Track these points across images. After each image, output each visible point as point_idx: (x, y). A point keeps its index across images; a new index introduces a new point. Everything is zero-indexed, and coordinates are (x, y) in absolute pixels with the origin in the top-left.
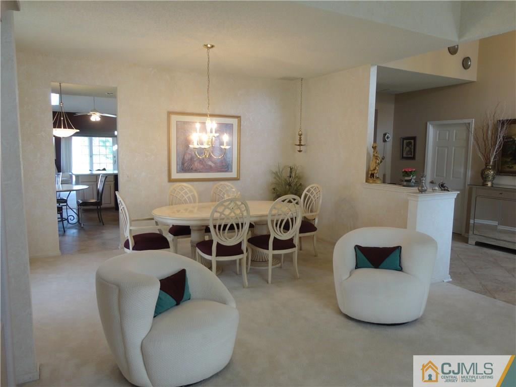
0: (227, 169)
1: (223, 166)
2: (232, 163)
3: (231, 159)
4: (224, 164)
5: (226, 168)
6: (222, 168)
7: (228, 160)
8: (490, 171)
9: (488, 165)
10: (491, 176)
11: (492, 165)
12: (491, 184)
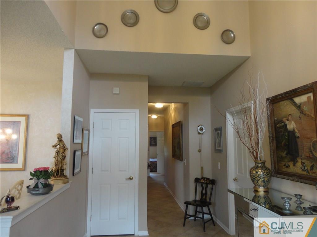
0: (12, 161)
1: (8, 158)
4: (10, 156)
6: (8, 160)
8: (257, 170)
9: (256, 161)
10: (259, 178)
11: (261, 162)
12: (263, 191)
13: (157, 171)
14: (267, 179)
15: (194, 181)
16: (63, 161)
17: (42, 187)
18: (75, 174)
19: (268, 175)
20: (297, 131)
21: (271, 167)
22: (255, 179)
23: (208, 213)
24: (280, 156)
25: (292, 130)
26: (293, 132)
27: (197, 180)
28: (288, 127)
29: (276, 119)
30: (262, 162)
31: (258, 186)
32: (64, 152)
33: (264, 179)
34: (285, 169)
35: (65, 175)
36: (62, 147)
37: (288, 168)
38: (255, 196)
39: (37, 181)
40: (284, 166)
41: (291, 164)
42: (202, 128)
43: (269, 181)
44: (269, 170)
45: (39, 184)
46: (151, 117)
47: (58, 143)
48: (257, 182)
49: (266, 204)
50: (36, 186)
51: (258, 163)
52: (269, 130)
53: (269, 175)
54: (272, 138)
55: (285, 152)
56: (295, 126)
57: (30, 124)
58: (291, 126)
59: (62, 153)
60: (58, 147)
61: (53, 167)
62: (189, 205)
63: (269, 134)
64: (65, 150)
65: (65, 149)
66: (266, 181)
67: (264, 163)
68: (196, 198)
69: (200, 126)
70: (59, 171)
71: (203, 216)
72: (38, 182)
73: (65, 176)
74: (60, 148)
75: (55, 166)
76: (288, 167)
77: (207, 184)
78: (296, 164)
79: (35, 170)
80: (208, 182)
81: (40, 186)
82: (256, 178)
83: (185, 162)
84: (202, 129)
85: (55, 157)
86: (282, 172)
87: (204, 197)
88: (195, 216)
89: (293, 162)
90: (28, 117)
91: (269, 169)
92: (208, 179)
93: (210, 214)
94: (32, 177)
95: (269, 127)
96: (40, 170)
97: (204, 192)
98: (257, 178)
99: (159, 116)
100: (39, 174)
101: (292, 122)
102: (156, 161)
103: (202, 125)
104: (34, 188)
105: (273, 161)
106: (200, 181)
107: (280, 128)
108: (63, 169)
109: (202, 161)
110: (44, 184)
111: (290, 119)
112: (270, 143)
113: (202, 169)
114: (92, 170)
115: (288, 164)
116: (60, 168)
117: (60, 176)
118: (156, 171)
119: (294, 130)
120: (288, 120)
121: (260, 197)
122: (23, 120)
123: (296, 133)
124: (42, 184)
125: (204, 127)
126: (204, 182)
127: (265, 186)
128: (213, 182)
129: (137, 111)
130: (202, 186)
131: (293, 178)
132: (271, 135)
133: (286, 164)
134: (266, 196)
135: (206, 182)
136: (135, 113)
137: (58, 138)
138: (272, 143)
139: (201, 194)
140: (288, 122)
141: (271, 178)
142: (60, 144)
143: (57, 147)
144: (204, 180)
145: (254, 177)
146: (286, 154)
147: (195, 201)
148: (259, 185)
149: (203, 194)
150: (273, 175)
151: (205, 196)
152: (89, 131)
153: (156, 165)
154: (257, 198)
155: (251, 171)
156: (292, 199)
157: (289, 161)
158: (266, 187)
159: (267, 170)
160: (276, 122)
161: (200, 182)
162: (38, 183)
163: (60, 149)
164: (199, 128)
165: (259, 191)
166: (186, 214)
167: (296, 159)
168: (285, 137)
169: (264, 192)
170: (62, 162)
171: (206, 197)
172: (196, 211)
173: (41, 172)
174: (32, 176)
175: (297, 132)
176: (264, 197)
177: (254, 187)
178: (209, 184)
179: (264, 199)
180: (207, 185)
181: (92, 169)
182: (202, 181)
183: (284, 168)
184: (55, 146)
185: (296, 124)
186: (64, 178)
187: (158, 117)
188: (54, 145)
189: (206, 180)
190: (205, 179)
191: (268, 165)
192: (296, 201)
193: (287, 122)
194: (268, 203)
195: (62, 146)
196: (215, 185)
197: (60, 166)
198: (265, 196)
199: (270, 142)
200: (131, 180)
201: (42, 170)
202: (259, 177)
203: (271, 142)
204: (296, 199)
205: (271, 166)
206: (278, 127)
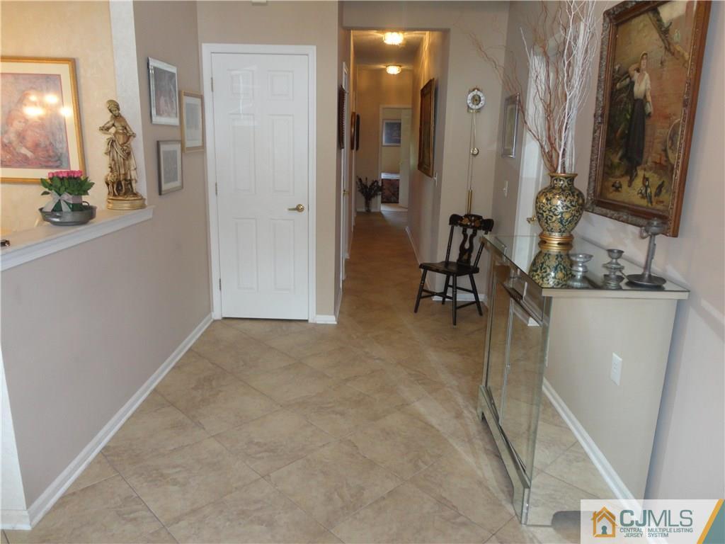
0: (58, 164)
1: (50, 156)
2: (68, 151)
3: (65, 145)
4: (52, 154)
5: (56, 161)
6: (49, 161)
7: (58, 145)
8: (549, 196)
9: (554, 174)
10: (551, 214)
11: (562, 177)
12: (557, 242)
13: (400, 201)
14: (570, 215)
15: (448, 222)
16: (127, 162)
17: (70, 210)
18: (163, 193)
19: (573, 208)
20: (649, 99)
21: (588, 190)
22: (542, 214)
23: (470, 288)
24: (609, 164)
25: (642, 97)
26: (642, 102)
27: (455, 220)
28: (636, 89)
29: (617, 67)
30: (566, 178)
31: (548, 231)
32: (127, 141)
33: (562, 217)
34: (612, 196)
35: (134, 191)
36: (121, 131)
37: (619, 191)
38: (540, 252)
39: (57, 197)
40: (613, 186)
41: (624, 181)
42: (480, 97)
43: (575, 220)
44: (577, 195)
45: (62, 202)
46: (385, 70)
47: (113, 122)
48: (547, 223)
49: (559, 269)
50: (58, 208)
51: (556, 180)
52: (597, 98)
53: (575, 206)
54: (600, 119)
55: (620, 154)
56: (649, 86)
57: (82, 81)
58: (643, 86)
59: (121, 145)
60: (113, 130)
61: (108, 175)
62: (428, 272)
63: (596, 108)
64: (128, 138)
65: (128, 135)
66: (567, 220)
67: (571, 179)
68: (448, 257)
69: (474, 90)
70: (123, 183)
71: (455, 296)
72: (60, 200)
73: (135, 194)
74: (116, 133)
75: (111, 172)
76: (617, 188)
77: (475, 229)
78: (634, 183)
79: (51, 176)
80: (478, 225)
81: (65, 207)
82: (544, 214)
83: (436, 178)
84: (476, 100)
85: (108, 153)
86: (607, 201)
87: (465, 257)
88: (443, 295)
89: (629, 178)
90: (73, 63)
91: (580, 194)
92: (479, 217)
93: (474, 291)
94: (47, 190)
95: (598, 90)
96: (61, 176)
97: (467, 246)
98: (547, 212)
99: (404, 67)
100: (58, 184)
101: (644, 74)
102: (398, 180)
103: (478, 90)
104: (53, 210)
105: (593, 174)
106: (461, 221)
107: (621, 91)
108: (129, 178)
109: (471, 177)
110: (73, 204)
111: (643, 67)
112: (595, 132)
113: (470, 194)
114: (216, 188)
115: (620, 183)
116: (121, 176)
117: (125, 194)
118: (398, 203)
119: (645, 96)
120: (638, 70)
121: (550, 254)
122: (64, 70)
123: (648, 104)
124: (68, 204)
125: (484, 95)
126: (469, 224)
127: (564, 232)
128: (488, 225)
129: (312, 50)
130: (464, 232)
131: (621, 214)
132: (600, 112)
133: (615, 183)
134: (563, 253)
135: (473, 224)
136: (307, 55)
137: (111, 111)
138: (598, 131)
139: (460, 250)
140: (638, 74)
141: (580, 214)
142: (116, 124)
143: (110, 131)
144: (470, 221)
145: (541, 212)
146: (621, 159)
147: (447, 263)
148: (549, 229)
149: (465, 249)
150: (589, 208)
151: (467, 254)
152: (202, 98)
153: (398, 188)
154: (542, 257)
155: (537, 198)
156: (593, 258)
157: (623, 176)
158: (564, 235)
159: (573, 196)
160: (616, 76)
161: (461, 225)
162: (59, 203)
163: (117, 136)
164: (470, 96)
165: (547, 241)
166: (422, 289)
167: (636, 170)
168: (625, 115)
169: (559, 244)
170: (124, 164)
171: (470, 256)
172: (447, 285)
173: (62, 179)
174: (46, 187)
175: (649, 102)
176: (559, 256)
177: (541, 235)
178: (479, 228)
179: (557, 259)
180: (464, 229)
181: (216, 185)
182: (466, 221)
183: (611, 191)
184: (105, 129)
185: (651, 81)
186: (133, 198)
187: (403, 71)
188: (101, 126)
189: (474, 221)
190: (473, 218)
191: (582, 184)
192: (608, 263)
193: (636, 76)
194: (564, 268)
195: (121, 128)
196: (491, 231)
197: (122, 171)
198: (560, 252)
199: (594, 129)
200: (300, 211)
201: (65, 175)
202: (550, 211)
203: (596, 128)
204: (609, 260)
205: (586, 188)
206: (617, 91)
